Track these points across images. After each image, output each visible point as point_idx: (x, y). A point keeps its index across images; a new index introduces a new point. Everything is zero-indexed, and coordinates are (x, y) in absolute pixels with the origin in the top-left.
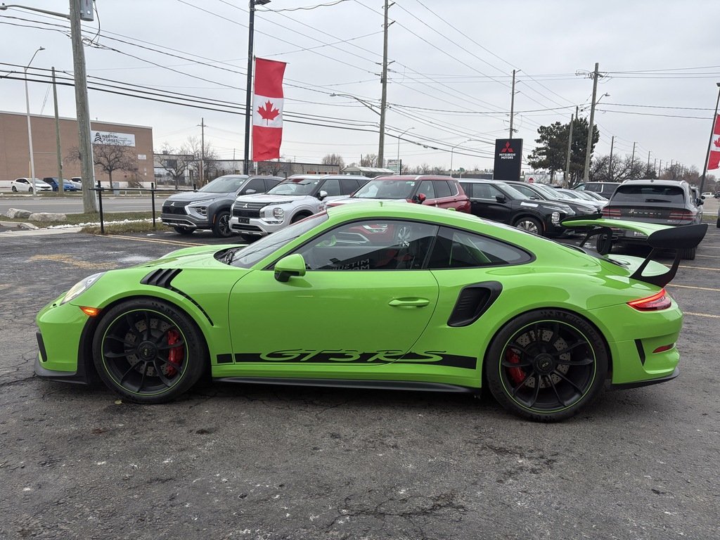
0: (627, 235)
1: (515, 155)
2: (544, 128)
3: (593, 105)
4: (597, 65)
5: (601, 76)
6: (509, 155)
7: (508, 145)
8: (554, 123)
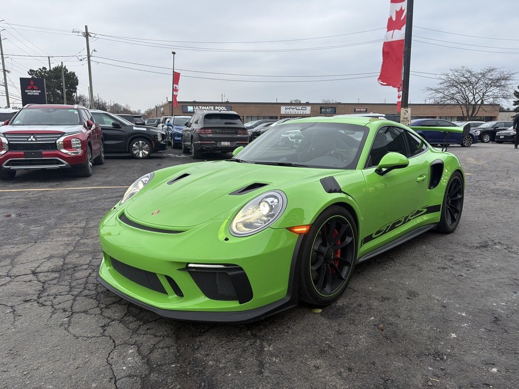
0: (218, 146)
1: (40, 91)
2: (33, 71)
3: (89, 56)
4: (86, 27)
5: (90, 36)
6: (34, 91)
7: (32, 83)
8: (41, 68)
